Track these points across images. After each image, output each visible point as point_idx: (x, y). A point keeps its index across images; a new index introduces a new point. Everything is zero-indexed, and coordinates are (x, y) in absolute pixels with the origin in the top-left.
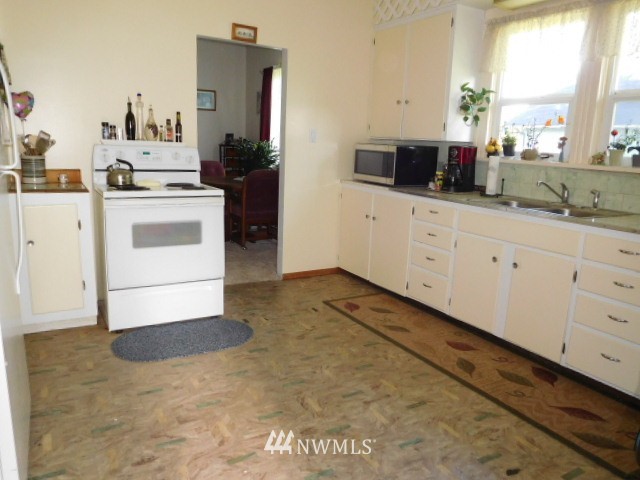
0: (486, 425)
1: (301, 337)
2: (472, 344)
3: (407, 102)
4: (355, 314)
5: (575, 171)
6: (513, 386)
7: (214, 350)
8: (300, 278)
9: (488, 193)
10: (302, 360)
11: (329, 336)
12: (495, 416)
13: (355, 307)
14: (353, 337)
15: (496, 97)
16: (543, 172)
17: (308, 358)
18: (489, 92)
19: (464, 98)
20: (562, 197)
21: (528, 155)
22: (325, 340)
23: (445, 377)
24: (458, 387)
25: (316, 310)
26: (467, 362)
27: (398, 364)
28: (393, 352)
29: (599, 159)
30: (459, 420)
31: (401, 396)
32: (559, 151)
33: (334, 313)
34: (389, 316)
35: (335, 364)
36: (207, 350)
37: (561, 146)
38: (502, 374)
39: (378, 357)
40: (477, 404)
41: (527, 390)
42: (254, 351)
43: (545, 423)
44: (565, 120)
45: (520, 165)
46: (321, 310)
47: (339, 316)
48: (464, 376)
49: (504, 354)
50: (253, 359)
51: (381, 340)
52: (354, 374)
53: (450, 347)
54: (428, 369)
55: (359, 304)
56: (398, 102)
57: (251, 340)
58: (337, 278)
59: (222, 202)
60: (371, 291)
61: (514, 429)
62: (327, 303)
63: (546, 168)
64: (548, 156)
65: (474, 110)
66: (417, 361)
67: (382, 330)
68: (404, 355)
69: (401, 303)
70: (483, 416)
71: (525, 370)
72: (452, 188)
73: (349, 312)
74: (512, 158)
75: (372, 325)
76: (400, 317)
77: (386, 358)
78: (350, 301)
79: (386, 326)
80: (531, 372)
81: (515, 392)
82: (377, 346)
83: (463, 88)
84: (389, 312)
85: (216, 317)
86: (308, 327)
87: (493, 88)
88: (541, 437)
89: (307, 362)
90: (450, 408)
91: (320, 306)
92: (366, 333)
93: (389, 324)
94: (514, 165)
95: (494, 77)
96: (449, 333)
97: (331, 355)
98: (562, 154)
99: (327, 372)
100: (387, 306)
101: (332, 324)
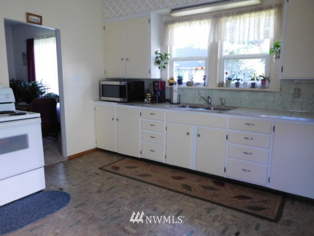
0: (213, 214)
1: (99, 191)
2: (182, 176)
3: (127, 59)
4: (119, 172)
5: (211, 90)
6: (211, 192)
7: (52, 213)
8: (77, 157)
9: (174, 102)
10: (108, 205)
11: (114, 188)
12: (214, 209)
13: (117, 168)
14: (127, 185)
15: (170, 57)
16: (197, 91)
17: (110, 203)
18: (168, 55)
19: (157, 57)
20: (208, 102)
21: (190, 84)
22: (113, 190)
23: (181, 196)
24: (190, 199)
25: (98, 174)
26: (186, 185)
27: (157, 194)
28: (151, 188)
29: (221, 84)
30: (201, 215)
31: (169, 211)
32: (203, 82)
33: (108, 174)
34: (137, 169)
35: (127, 203)
36: (48, 213)
37: (204, 79)
38: (203, 187)
39: (145, 193)
40: (203, 205)
41: (217, 192)
42: (77, 206)
43: (233, 206)
44: (204, 68)
45: (186, 89)
46: (100, 173)
47: (112, 175)
48: (189, 192)
49: (198, 177)
50: (79, 212)
51: (141, 184)
52: (140, 206)
53: (174, 180)
54: (172, 193)
55: (118, 166)
56: (122, 59)
57: (71, 201)
58: (97, 154)
59: (39, 121)
60: (120, 158)
61: (224, 213)
62: (101, 168)
63: (198, 89)
64: (198, 84)
65: (162, 63)
66: (164, 191)
67: (139, 178)
68: (157, 189)
69: (138, 162)
70: (209, 211)
71: (210, 183)
72: (157, 101)
73: (116, 172)
74: (182, 85)
75: (132, 176)
76: (142, 169)
77: (150, 193)
78: (112, 165)
79: (138, 175)
80: (213, 184)
81: (214, 195)
82: (141, 187)
83: (156, 53)
84: (136, 167)
85: (41, 191)
86: (100, 185)
87: (169, 53)
88: (236, 213)
89: (111, 206)
90: (193, 210)
91: (99, 171)
92: (131, 181)
93: (139, 174)
94: (183, 88)
95: (169, 48)
96: (169, 172)
97: (122, 198)
98: (205, 83)
99: (126, 208)
100: (132, 164)
101: (112, 180)
